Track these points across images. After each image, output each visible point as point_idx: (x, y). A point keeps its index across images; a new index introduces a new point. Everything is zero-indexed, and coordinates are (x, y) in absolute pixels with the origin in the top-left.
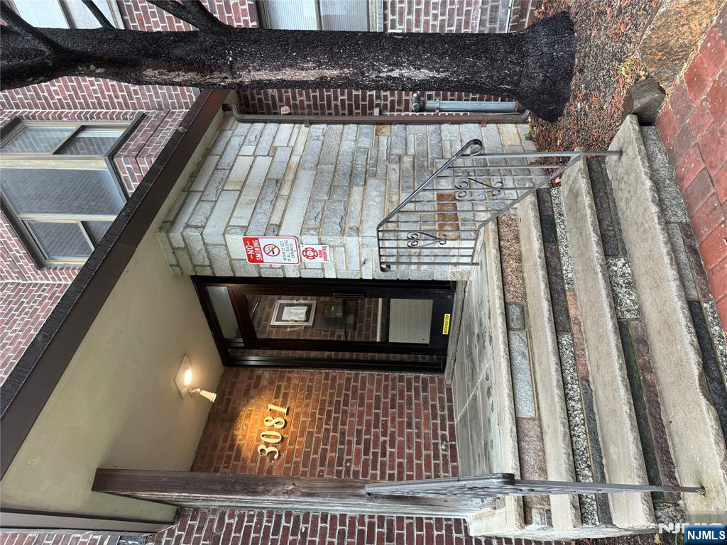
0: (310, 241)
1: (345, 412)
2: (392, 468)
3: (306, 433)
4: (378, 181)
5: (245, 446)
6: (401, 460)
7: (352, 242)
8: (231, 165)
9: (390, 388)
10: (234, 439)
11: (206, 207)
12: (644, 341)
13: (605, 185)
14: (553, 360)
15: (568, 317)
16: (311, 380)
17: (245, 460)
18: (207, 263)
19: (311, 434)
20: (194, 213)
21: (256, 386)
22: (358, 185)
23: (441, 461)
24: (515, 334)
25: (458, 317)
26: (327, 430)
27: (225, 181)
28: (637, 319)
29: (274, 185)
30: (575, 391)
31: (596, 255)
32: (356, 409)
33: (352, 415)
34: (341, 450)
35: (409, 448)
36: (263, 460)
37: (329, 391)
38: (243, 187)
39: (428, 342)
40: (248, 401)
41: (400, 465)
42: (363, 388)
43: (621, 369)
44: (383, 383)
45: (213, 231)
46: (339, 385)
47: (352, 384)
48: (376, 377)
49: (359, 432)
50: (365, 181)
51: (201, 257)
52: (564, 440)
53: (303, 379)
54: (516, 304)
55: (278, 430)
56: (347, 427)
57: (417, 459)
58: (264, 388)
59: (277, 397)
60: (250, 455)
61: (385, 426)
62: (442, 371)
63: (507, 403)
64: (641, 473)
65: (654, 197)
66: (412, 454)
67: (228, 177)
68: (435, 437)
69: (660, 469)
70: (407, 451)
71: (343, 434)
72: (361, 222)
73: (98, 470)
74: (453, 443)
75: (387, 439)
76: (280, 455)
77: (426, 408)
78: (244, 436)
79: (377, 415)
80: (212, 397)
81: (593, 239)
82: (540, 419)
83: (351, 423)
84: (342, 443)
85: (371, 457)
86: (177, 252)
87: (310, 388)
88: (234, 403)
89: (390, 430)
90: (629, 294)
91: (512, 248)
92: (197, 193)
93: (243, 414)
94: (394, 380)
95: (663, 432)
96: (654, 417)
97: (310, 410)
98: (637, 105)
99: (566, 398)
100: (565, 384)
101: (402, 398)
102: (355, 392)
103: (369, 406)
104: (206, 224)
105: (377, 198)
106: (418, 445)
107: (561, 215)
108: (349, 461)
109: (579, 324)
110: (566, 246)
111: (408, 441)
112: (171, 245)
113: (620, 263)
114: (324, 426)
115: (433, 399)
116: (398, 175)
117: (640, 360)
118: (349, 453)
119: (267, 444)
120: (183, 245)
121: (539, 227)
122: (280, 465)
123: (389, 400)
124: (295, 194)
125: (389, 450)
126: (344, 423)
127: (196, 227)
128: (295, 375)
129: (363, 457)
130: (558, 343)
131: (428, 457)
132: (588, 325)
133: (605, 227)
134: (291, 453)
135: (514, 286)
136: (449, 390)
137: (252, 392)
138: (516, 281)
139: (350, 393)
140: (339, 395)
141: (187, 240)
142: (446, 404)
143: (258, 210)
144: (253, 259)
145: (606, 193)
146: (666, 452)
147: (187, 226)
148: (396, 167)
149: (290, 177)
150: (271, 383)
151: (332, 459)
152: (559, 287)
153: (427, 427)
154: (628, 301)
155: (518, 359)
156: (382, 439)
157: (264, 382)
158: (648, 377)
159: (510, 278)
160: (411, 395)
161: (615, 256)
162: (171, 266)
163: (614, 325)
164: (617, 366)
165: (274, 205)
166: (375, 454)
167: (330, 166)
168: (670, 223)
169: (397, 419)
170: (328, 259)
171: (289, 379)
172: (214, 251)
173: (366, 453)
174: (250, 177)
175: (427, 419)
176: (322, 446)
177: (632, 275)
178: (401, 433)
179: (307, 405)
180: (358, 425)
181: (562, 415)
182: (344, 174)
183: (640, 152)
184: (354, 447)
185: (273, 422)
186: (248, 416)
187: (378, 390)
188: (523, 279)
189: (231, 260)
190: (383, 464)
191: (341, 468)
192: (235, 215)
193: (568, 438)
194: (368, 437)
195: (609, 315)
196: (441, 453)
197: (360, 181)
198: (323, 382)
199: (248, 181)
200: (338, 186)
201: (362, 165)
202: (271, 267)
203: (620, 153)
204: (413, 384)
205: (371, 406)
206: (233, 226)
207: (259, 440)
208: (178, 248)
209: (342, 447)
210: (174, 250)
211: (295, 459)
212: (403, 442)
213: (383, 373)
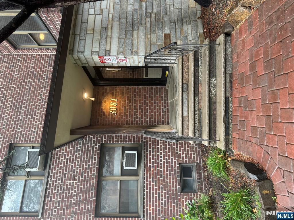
0: (121, 57)
1: (135, 100)
2: (150, 116)
3: (124, 107)
4: (143, 27)
5: (106, 111)
6: (152, 114)
7: (135, 57)
8: (87, 20)
9: (149, 91)
10: (102, 109)
11: (82, 42)
12: (215, 103)
13: (214, 52)
14: (193, 104)
15: (198, 91)
16: (123, 90)
17: (106, 116)
18: (87, 63)
19: (125, 107)
20: (79, 46)
21: (106, 92)
22: (135, 30)
23: (164, 113)
24: (184, 93)
25: (170, 74)
26: (130, 106)
27: (86, 29)
28: (215, 97)
29: (105, 31)
30: (197, 112)
31: (207, 78)
32: (138, 99)
33: (137, 101)
34: (135, 112)
35: (155, 110)
36: (112, 115)
37: (129, 93)
38: (93, 32)
39: (161, 78)
40: (104, 97)
41: (152, 115)
42: (140, 92)
43: (208, 111)
44: (146, 90)
45: (87, 54)
46: (132, 91)
47: (137, 91)
48: (144, 88)
49: (140, 106)
50: (138, 28)
51: (84, 62)
52: (193, 125)
53: (120, 90)
54: (186, 84)
55: (115, 106)
56: (136, 105)
57: (157, 113)
58: (108, 93)
59: (113, 96)
60: (108, 114)
61: (147, 104)
62: (165, 85)
63: (180, 112)
64: (208, 136)
65: (224, 65)
66: (156, 112)
67: (87, 27)
68: (163, 106)
69: (213, 134)
70: (154, 111)
71: (135, 107)
72: (138, 49)
73: (71, 130)
74: (168, 108)
75: (148, 107)
76: (117, 114)
77: (160, 97)
78: (105, 108)
79: (145, 100)
80: (93, 99)
81: (207, 73)
82: (189, 116)
83: (137, 103)
84: (135, 109)
85: (144, 113)
86: (76, 60)
87: (123, 93)
88: (100, 98)
89: (149, 105)
90: (214, 89)
91: (186, 64)
92: (78, 36)
93: (103, 101)
94: (150, 89)
95: (215, 126)
96: (214, 122)
97: (124, 100)
98: (226, 31)
99: (195, 114)
100: (195, 110)
101: (152, 95)
102: (138, 93)
103: (142, 98)
104: (84, 50)
105: (143, 36)
106: (157, 109)
107: (201, 57)
108: (137, 114)
109: (201, 94)
110: (201, 69)
111: (154, 108)
112: (74, 58)
113: (213, 80)
114: (129, 105)
115: (162, 95)
116: (150, 24)
117: (213, 108)
118: (137, 112)
119: (112, 111)
120: (78, 58)
121: (194, 63)
122: (117, 117)
123: (148, 96)
124: (113, 35)
125: (149, 111)
126: (135, 104)
127: (81, 52)
128: (118, 88)
129: (141, 113)
130: (195, 99)
131: (160, 112)
132: (203, 95)
133: (211, 68)
134: (120, 113)
135: (186, 78)
136: (167, 91)
137: (105, 94)
138: (186, 76)
139: (136, 94)
140: (133, 95)
141: (79, 57)
142: (166, 96)
143: (101, 44)
144: (102, 62)
145: (214, 55)
146: (215, 130)
147: (78, 52)
148: (149, 19)
149: (110, 26)
150: (110, 91)
151: (132, 114)
152: (197, 82)
153: (160, 103)
154: (213, 91)
155: (185, 100)
156: (147, 108)
157: (108, 91)
158: (214, 112)
159: (185, 75)
160: (155, 94)
161: (213, 78)
162: (74, 64)
163: (208, 99)
164: (207, 110)
165: (106, 41)
166: (145, 112)
167: (124, 20)
168: (227, 73)
169: (151, 101)
170: (127, 61)
171: (116, 90)
172: (89, 60)
173: (142, 112)
174: (95, 27)
175: (160, 101)
176: (129, 111)
177: (216, 83)
178: (152, 106)
179: (123, 98)
180: (139, 104)
181: (193, 119)
182: (130, 24)
183: (223, 49)
184: (139, 110)
185: (113, 104)
186: (105, 102)
187: (145, 92)
188: (188, 75)
189: (94, 62)
190: (147, 115)
191: (135, 117)
192: (93, 46)
193: (194, 124)
194: (142, 107)
195: (207, 96)
196: (164, 111)
197: (136, 28)
198: (127, 90)
199: (95, 29)
200: (128, 30)
201: (136, 19)
202: (108, 64)
203: (219, 44)
204: (156, 90)
205: (143, 98)
206: (94, 51)
207: (110, 110)
208: (76, 59)
209: (135, 111)
210: (75, 60)
211: (121, 115)
212: (153, 108)
213: (146, 87)
